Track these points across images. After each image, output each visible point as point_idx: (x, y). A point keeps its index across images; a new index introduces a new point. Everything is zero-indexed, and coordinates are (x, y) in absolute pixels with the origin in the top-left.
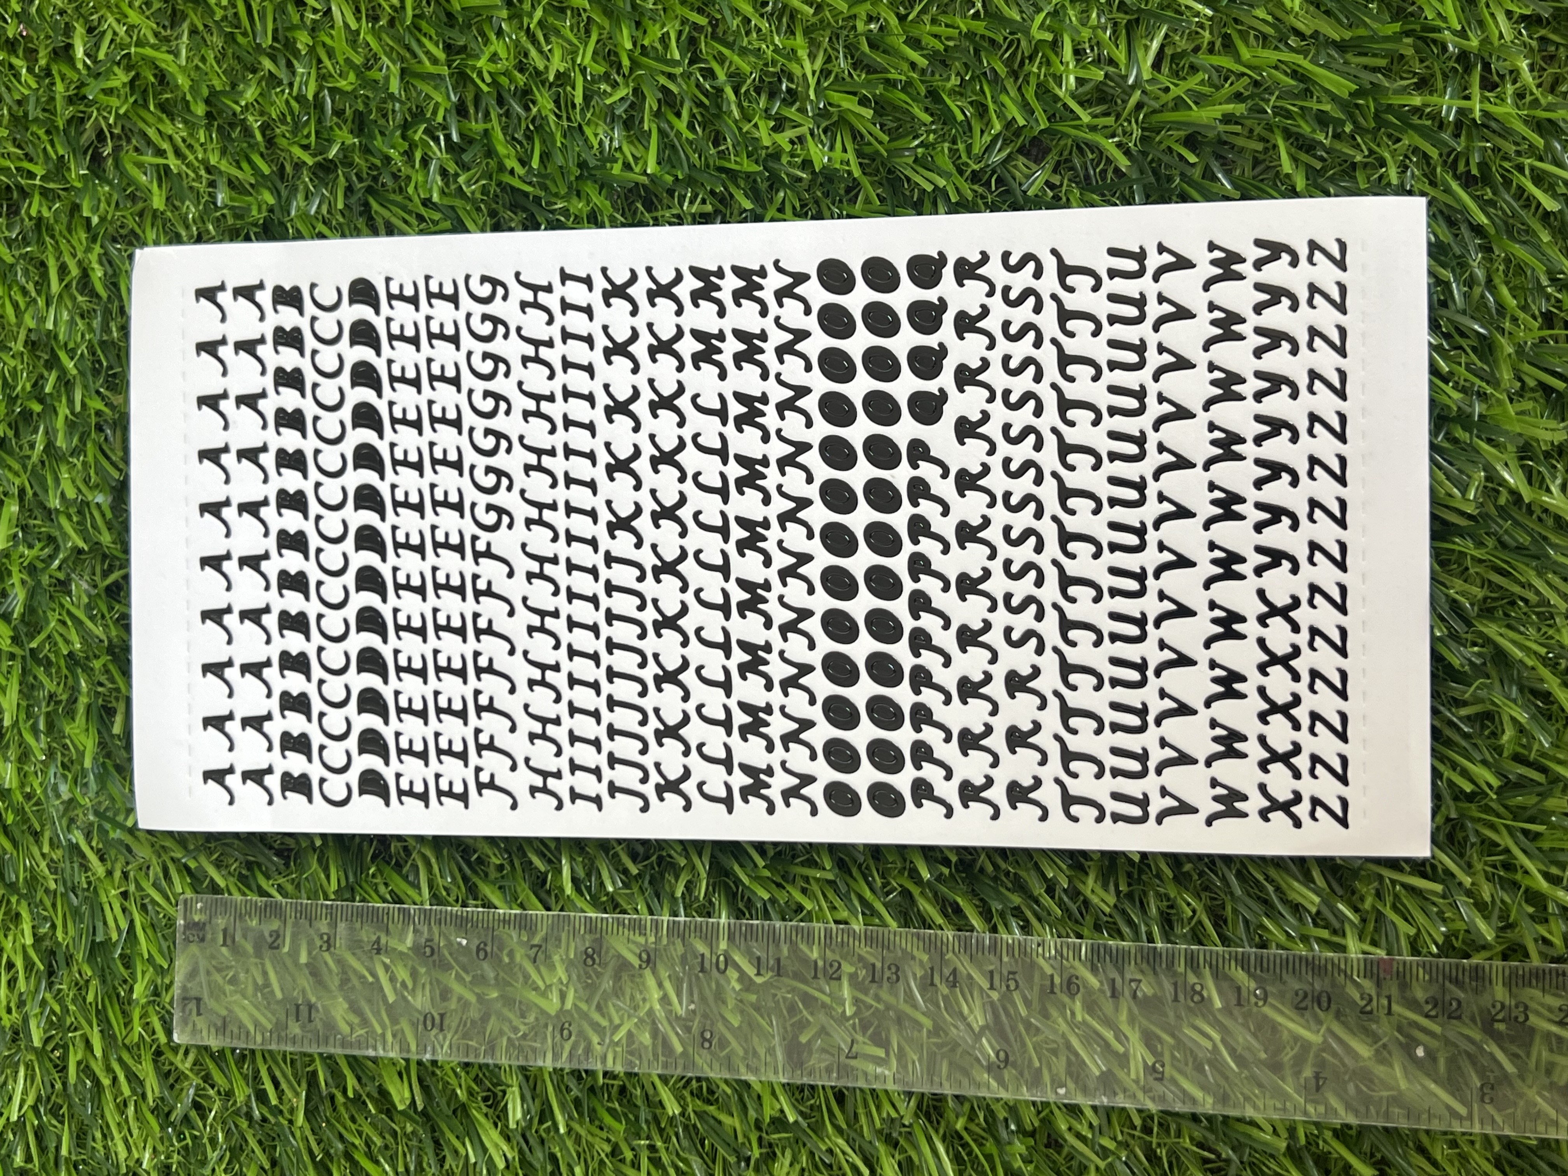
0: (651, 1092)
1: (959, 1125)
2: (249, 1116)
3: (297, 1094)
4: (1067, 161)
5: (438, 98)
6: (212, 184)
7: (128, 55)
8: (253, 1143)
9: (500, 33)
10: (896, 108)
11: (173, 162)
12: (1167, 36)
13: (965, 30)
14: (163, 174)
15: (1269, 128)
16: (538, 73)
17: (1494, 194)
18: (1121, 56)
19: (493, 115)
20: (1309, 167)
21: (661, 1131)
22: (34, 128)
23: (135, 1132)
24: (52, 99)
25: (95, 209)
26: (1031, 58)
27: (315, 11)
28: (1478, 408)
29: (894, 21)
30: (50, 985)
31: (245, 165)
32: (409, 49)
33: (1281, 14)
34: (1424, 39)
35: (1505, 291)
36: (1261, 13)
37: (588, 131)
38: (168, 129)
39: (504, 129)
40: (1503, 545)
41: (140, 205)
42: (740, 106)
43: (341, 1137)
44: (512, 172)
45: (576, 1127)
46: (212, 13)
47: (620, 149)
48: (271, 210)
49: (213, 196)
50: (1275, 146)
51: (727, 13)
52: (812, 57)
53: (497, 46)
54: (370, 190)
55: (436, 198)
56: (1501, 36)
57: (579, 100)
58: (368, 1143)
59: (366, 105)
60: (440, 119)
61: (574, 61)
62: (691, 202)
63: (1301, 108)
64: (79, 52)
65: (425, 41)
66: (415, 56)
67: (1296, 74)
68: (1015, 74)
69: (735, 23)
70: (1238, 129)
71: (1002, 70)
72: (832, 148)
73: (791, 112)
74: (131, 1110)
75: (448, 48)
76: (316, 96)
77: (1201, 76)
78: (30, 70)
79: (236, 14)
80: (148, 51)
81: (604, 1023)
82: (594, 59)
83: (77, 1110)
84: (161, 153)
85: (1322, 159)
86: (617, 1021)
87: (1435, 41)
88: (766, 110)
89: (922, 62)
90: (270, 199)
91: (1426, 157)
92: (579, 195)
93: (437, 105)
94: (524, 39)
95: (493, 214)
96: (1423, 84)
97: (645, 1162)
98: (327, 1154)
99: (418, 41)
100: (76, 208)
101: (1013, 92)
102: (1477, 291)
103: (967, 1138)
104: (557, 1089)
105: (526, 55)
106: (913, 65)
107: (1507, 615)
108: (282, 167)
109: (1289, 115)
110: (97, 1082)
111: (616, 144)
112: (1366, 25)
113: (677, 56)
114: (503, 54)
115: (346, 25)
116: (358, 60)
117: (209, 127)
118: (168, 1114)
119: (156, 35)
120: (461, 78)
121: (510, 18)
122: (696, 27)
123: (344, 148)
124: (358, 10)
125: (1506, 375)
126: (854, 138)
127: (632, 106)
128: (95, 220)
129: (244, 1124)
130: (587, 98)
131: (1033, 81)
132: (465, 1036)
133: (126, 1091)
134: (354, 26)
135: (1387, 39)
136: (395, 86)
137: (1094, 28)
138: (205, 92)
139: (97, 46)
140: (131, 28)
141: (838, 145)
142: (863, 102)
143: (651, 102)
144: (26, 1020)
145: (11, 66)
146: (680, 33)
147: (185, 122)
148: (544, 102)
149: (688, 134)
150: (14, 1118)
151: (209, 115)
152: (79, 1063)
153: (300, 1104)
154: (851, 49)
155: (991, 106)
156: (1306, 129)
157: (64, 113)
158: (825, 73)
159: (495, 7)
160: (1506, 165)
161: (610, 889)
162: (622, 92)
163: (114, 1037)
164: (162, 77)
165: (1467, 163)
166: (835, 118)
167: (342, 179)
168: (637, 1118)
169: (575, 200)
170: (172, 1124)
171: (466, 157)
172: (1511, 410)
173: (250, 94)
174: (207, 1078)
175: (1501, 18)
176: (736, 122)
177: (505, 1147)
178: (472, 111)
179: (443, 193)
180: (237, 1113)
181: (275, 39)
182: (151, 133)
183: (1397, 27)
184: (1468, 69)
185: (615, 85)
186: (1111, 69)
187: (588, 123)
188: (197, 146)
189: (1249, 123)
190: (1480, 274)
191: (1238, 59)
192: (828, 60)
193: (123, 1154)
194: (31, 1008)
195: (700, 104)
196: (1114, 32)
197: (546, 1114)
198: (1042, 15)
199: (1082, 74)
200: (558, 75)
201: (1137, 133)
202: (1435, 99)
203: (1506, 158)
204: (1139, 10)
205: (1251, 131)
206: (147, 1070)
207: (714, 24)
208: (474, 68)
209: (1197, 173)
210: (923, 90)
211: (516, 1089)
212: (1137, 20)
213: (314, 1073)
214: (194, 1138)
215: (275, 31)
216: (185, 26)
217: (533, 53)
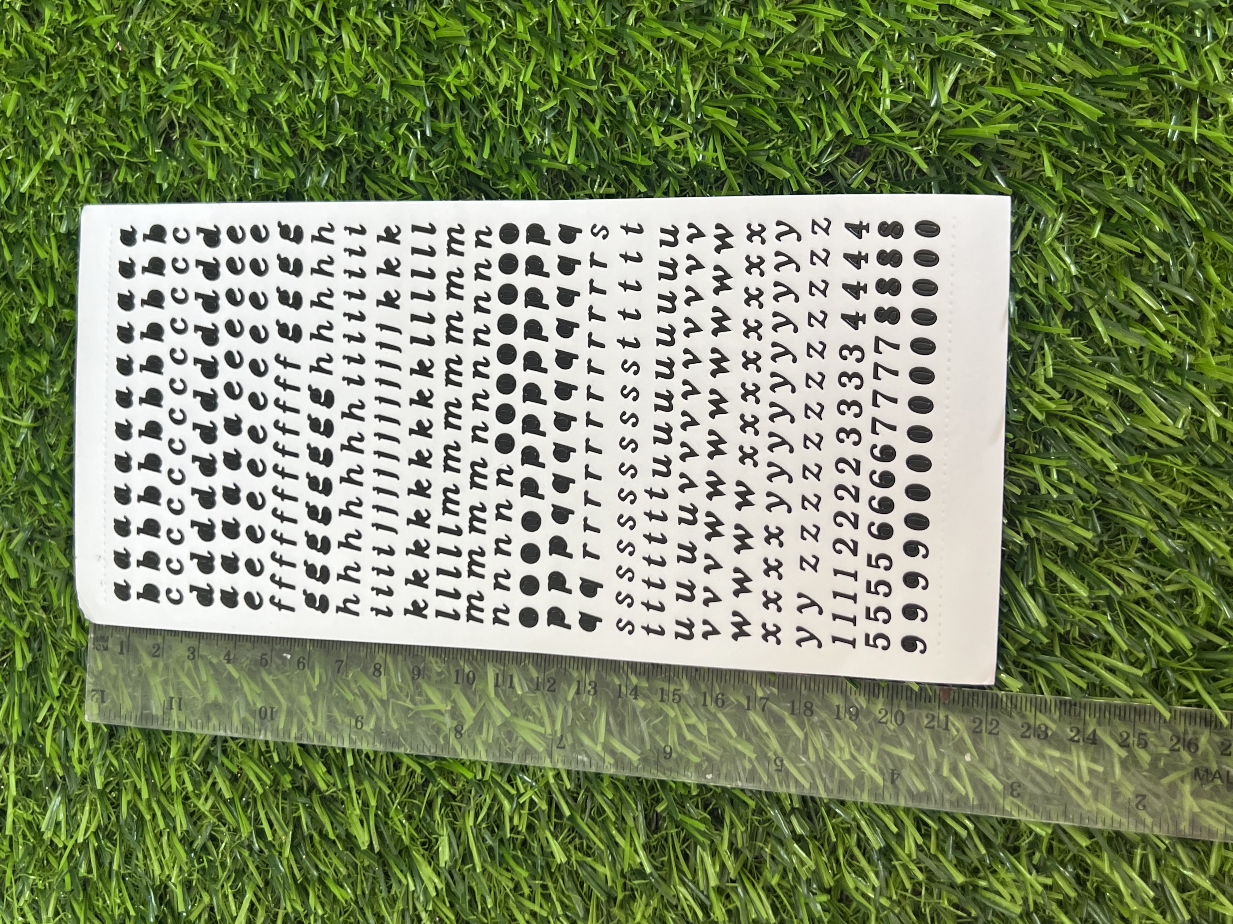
0: (545, 844)
1: (774, 882)
2: (250, 848)
3: (286, 834)
4: (882, 162)
5: (417, 104)
6: (251, 162)
7: (193, 66)
8: (252, 868)
9: (464, 57)
10: (755, 120)
11: (223, 146)
12: (960, 71)
13: (808, 63)
14: (216, 153)
15: (1036, 142)
16: (491, 87)
17: (1206, 196)
18: (925, 85)
19: (457, 118)
20: (1065, 173)
21: (552, 874)
22: (124, 118)
23: (167, 855)
24: (138, 97)
25: (165, 178)
26: (858, 85)
27: (330, 37)
28: (1188, 359)
29: (756, 55)
30: (110, 744)
31: (275, 150)
32: (398, 68)
33: (1048, 58)
34: (1157, 80)
35: (1211, 270)
36: (1033, 56)
37: (526, 132)
38: (220, 120)
39: (465, 128)
40: (1203, 463)
41: (198, 176)
42: (639, 115)
43: (317, 868)
44: (469, 160)
45: (490, 868)
46: (254, 37)
47: (549, 145)
48: (292, 183)
49: (251, 171)
50: (1040, 156)
51: (632, 46)
52: (694, 80)
53: (462, 67)
54: (364, 170)
55: (412, 177)
56: (1216, 78)
57: (519, 108)
58: (337, 871)
59: (365, 107)
60: (417, 119)
61: (517, 79)
62: (600, 186)
63: (1061, 128)
64: (158, 63)
65: (409, 62)
66: (401, 72)
67: (1059, 103)
68: (845, 97)
69: (637, 54)
70: (1012, 142)
71: (835, 94)
72: (706, 148)
73: (676, 121)
74: (165, 839)
75: (426, 67)
76: (328, 100)
77: (984, 102)
78: (122, 75)
79: (273, 38)
80: (208, 64)
81: (514, 792)
82: (532, 78)
83: (127, 836)
84: (214, 138)
85: (1077, 167)
86: (522, 790)
87: (1164, 81)
88: (658, 119)
89: (776, 86)
90: (292, 175)
91: (1154, 166)
92: (517, 178)
93: (416, 109)
94: (481, 62)
95: (454, 190)
96: (1153, 112)
97: (539, 898)
98: (305, 878)
99: (404, 61)
100: (151, 177)
101: (843, 110)
102: (1190, 270)
103: (779, 892)
104: (476, 839)
105: (483, 74)
106: (769, 88)
107: (1204, 516)
108: (302, 151)
109: (1051, 133)
110: (141, 817)
111: (546, 141)
112: (1112, 67)
113: (594, 77)
114: (465, 73)
115: (352, 49)
116: (360, 74)
117: (250, 120)
118: (192, 843)
119: (215, 52)
120: (435, 89)
121: (472, 47)
122: (608, 56)
123: (347, 140)
124: (361, 37)
125: (1210, 334)
126: (723, 141)
127: (560, 112)
128: (165, 186)
129: (246, 853)
130: (526, 106)
131: (859, 102)
132: (411, 796)
133: (162, 825)
134: (357, 49)
135: (1127, 78)
136: (386, 94)
137: (906, 64)
138: (248, 95)
139: (172, 59)
140: (196, 47)
141: (711, 146)
142: (730, 115)
143: (573, 111)
144: (92, 769)
145: (110, 73)
146: (597, 60)
147: (233, 116)
148: (494, 110)
149: (599, 135)
150: (80, 840)
151: (250, 112)
152: (129, 802)
153: (288, 840)
154: (723, 76)
155: (825, 120)
156: (1064, 143)
157: (146, 106)
158: (703, 93)
159: (461, 38)
160: (1216, 175)
161: (520, 692)
162: (552, 104)
163: (155, 784)
164: (218, 83)
165: (1186, 173)
166: (709, 126)
167: (345, 161)
168: (534, 864)
169: (514, 181)
170: (194, 851)
171: (435, 149)
172: (1213, 361)
173: (281, 97)
174: (221, 818)
175: (1216, 64)
176: (635, 127)
177: (436, 880)
178: (441, 113)
179: (417, 174)
180: (241, 845)
181: (300, 57)
182: (208, 124)
183: (1136, 69)
184: (1189, 102)
185: (547, 98)
186: (917, 95)
187: (526, 125)
188: (241, 134)
189: (1021, 138)
190: (1193, 256)
191: (1014, 90)
192: (706, 83)
193: (157, 871)
194: (97, 760)
195: (609, 113)
196: (921, 67)
197: (467, 857)
198: (867, 53)
199: (897, 98)
200: (506, 89)
201: (936, 143)
202: (1162, 124)
203: (1216, 170)
204: (941, 51)
205: (1022, 144)
206: (178, 811)
207: (622, 54)
208: (444, 82)
209: (980, 175)
210: (775, 108)
211: (446, 838)
212: (939, 59)
213: (299, 818)
214: (210, 861)
215: (300, 51)
216: (236, 46)
217: (488, 72)
